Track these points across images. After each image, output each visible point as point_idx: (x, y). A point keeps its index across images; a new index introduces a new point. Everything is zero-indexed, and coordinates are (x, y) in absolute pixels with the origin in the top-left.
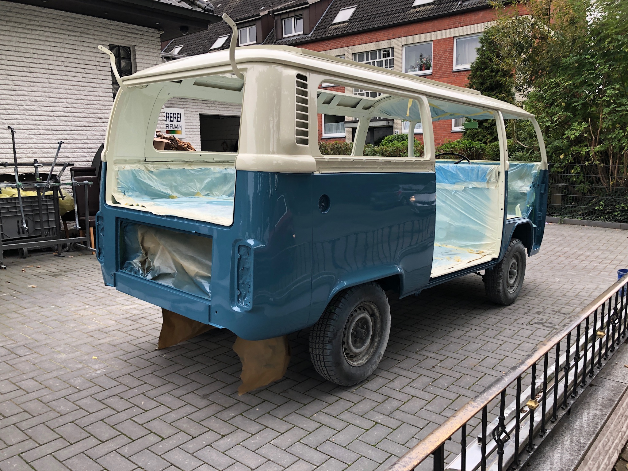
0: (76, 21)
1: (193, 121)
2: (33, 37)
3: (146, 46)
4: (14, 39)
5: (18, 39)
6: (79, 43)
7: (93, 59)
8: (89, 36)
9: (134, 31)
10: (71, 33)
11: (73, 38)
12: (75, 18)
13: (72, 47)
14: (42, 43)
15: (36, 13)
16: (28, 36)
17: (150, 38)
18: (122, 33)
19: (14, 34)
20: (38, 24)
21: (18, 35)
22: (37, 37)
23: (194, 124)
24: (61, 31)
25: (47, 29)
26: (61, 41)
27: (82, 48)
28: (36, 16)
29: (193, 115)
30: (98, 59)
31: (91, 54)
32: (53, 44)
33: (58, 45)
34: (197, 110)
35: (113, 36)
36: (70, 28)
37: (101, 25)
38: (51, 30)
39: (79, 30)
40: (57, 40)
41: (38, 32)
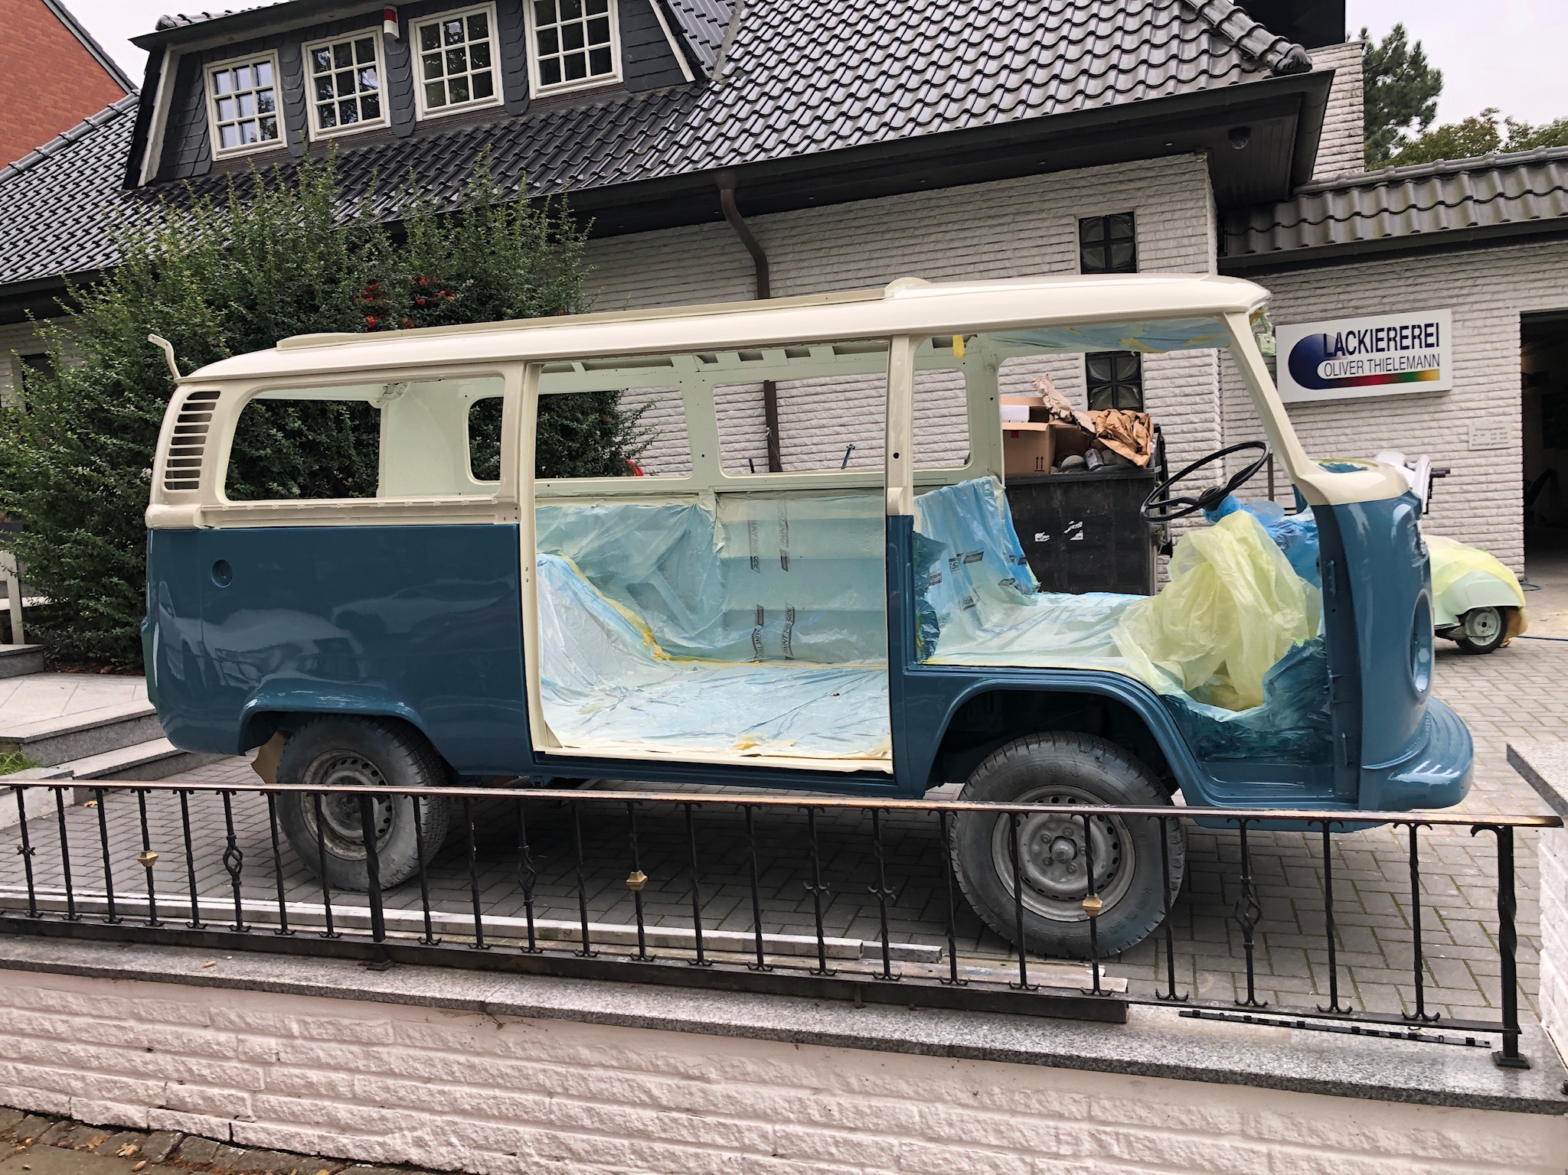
0: (1006, 194)
1: (1494, 338)
2: (925, 248)
3: (1167, 198)
4: (894, 261)
5: (900, 260)
6: (1009, 236)
7: (1038, 260)
8: (1030, 217)
9: (1133, 175)
10: (994, 222)
11: (999, 229)
12: (1003, 190)
13: (996, 247)
14: (939, 255)
15: (932, 203)
16: (917, 249)
17: (1178, 179)
18: (1105, 189)
19: (894, 252)
20: (935, 222)
21: (900, 251)
22: (931, 247)
23: (1498, 345)
24: (977, 223)
25: (950, 227)
26: (975, 241)
27: (1017, 245)
28: (931, 208)
29: (1496, 321)
30: (1048, 259)
31: (1034, 251)
32: (961, 252)
33: (971, 251)
34: (1510, 304)
35: (1084, 200)
36: (992, 212)
37: (1058, 186)
38: (957, 227)
39: (1010, 210)
40: (968, 242)
41: (933, 238)
